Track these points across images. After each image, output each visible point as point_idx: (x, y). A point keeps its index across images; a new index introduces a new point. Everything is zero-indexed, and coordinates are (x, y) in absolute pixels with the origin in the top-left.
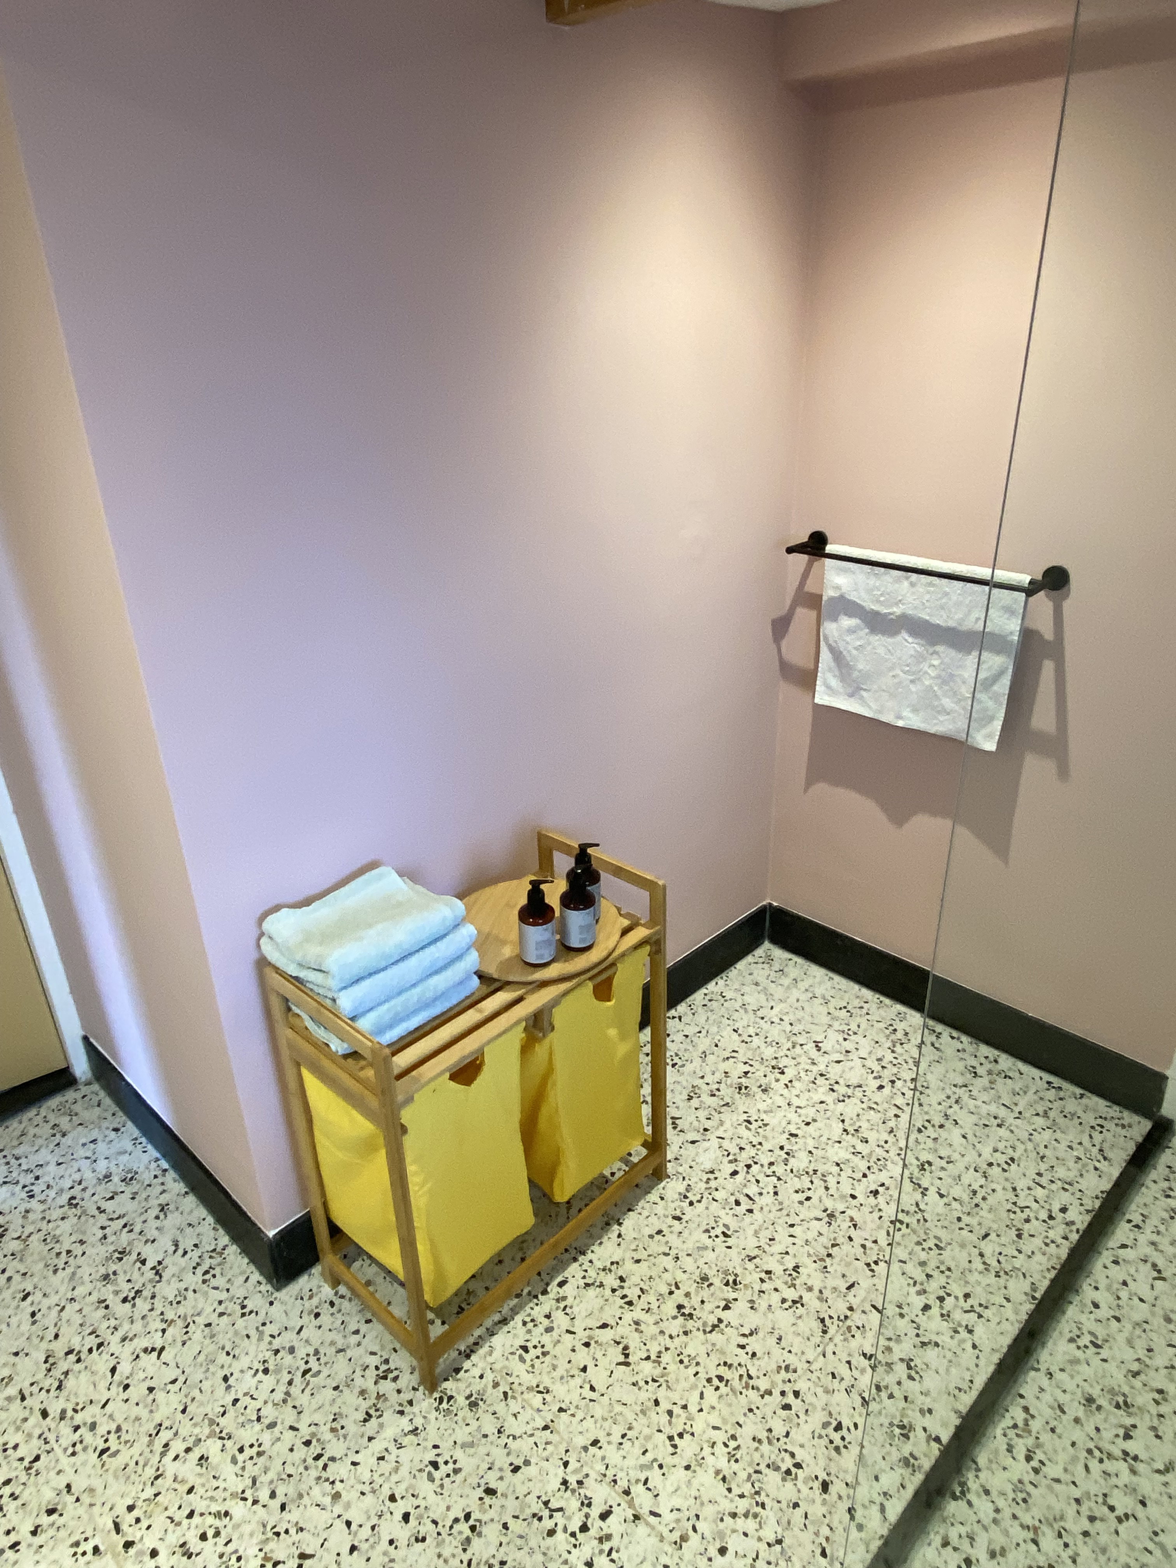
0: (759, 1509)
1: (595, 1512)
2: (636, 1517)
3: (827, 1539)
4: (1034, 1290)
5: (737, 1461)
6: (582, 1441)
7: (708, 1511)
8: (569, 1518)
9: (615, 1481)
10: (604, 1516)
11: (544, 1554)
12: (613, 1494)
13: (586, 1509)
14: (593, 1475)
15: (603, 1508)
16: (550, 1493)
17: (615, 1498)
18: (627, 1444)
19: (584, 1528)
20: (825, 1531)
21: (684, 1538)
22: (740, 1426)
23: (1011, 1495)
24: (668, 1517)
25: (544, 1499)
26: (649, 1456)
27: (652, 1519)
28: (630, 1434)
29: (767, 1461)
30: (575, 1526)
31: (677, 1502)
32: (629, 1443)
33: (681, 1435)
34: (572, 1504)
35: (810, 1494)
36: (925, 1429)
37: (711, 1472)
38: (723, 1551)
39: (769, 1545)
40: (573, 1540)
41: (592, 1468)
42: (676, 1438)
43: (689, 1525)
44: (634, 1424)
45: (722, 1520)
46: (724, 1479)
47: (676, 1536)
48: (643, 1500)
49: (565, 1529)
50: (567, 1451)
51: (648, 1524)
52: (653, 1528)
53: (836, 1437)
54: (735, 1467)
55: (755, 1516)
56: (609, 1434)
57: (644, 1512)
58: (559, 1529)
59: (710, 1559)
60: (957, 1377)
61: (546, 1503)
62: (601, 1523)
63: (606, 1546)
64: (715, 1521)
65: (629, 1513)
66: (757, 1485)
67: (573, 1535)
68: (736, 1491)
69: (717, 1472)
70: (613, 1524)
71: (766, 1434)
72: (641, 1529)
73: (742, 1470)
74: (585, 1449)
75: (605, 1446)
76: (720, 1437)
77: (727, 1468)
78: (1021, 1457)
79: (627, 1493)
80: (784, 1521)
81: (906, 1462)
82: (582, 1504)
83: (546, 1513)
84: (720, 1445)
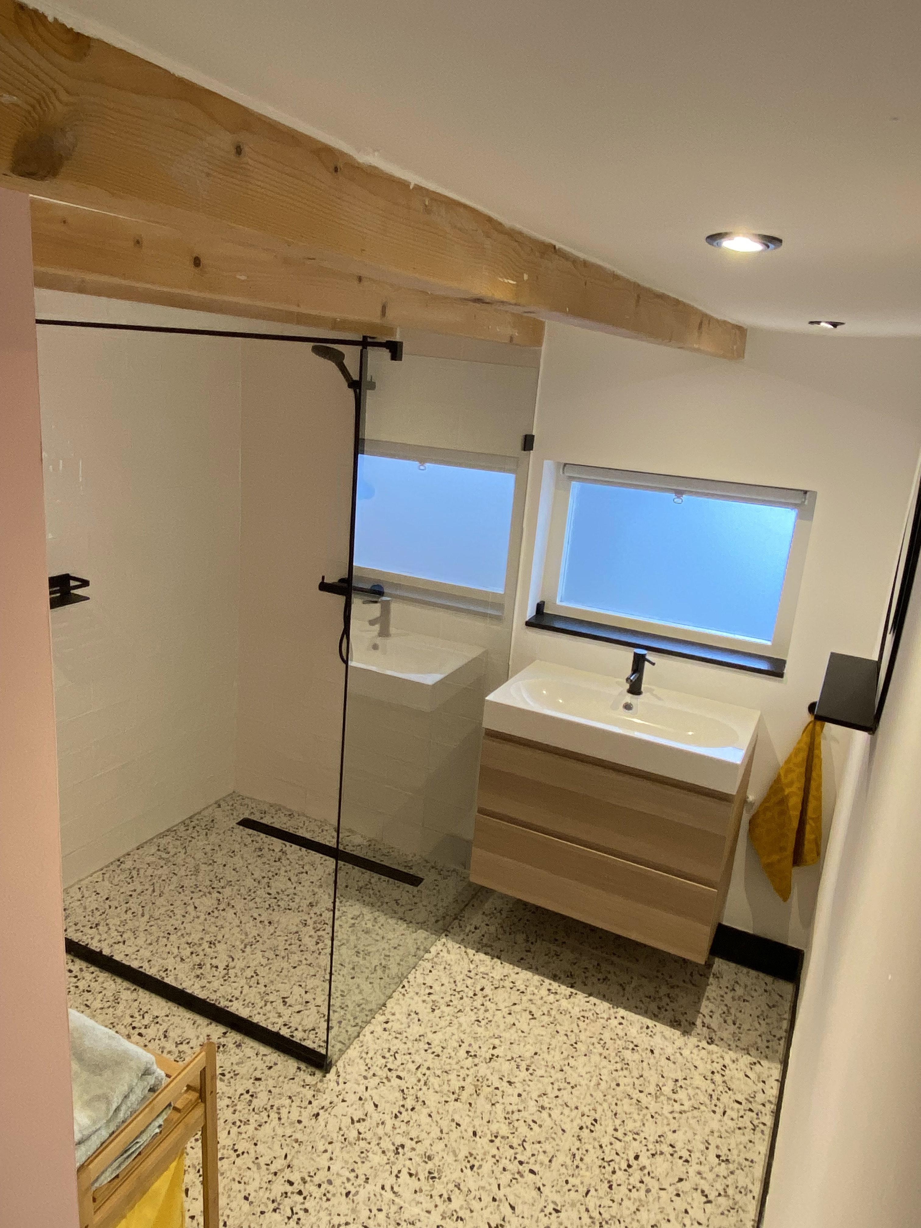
0: (275, 1108)
1: (289, 1189)
2: (289, 1166)
3: (285, 1078)
4: (128, 989)
5: (248, 1121)
6: (246, 1206)
7: (280, 1131)
8: (296, 1203)
9: (269, 1182)
10: (291, 1183)
11: (319, 1212)
12: (277, 1181)
13: (289, 1194)
14: (267, 1195)
15: (287, 1185)
16: (282, 1218)
17: (280, 1180)
18: (245, 1179)
19: (300, 1193)
20: (281, 1079)
21: (296, 1141)
22: (226, 1121)
23: (250, 1008)
24: (286, 1150)
25: (286, 1220)
26: (251, 1165)
27: (289, 1157)
28: (237, 1179)
29: (247, 1106)
30: (300, 1199)
31: (277, 1147)
32: (244, 1178)
33: (236, 1151)
34: (287, 1202)
35: (261, 1087)
36: (219, 1038)
37: (256, 1132)
38: (299, 1122)
39: (292, 1101)
40: (308, 1198)
41: (263, 1197)
42: (237, 1153)
43: (288, 1139)
44: (231, 1178)
45: (283, 1124)
46: (260, 1126)
47: (296, 1145)
48: (279, 1164)
49: (303, 1203)
50: (254, 1214)
51: (291, 1160)
52: (293, 1157)
53: (228, 1076)
54: (252, 1121)
55: (278, 1109)
56: (240, 1191)
57: (285, 1163)
58: (303, 1207)
59: (305, 1127)
60: (188, 1025)
61: (289, 1218)
62: (295, 1185)
63: (308, 1179)
64: (284, 1128)
65: (288, 1171)
66: (261, 1110)
67: (305, 1198)
68: (266, 1119)
69: (256, 1129)
70: (295, 1177)
71: (230, 1108)
72: (295, 1163)
73: (254, 1118)
74: (251, 1203)
75: (248, 1192)
76: (234, 1130)
77: (253, 1125)
78: (231, 1004)
79: (275, 1174)
80: (279, 1096)
81: (239, 1046)
82: (286, 1197)
83: (295, 1217)
84: (239, 1130)
